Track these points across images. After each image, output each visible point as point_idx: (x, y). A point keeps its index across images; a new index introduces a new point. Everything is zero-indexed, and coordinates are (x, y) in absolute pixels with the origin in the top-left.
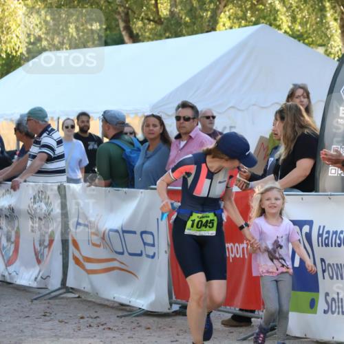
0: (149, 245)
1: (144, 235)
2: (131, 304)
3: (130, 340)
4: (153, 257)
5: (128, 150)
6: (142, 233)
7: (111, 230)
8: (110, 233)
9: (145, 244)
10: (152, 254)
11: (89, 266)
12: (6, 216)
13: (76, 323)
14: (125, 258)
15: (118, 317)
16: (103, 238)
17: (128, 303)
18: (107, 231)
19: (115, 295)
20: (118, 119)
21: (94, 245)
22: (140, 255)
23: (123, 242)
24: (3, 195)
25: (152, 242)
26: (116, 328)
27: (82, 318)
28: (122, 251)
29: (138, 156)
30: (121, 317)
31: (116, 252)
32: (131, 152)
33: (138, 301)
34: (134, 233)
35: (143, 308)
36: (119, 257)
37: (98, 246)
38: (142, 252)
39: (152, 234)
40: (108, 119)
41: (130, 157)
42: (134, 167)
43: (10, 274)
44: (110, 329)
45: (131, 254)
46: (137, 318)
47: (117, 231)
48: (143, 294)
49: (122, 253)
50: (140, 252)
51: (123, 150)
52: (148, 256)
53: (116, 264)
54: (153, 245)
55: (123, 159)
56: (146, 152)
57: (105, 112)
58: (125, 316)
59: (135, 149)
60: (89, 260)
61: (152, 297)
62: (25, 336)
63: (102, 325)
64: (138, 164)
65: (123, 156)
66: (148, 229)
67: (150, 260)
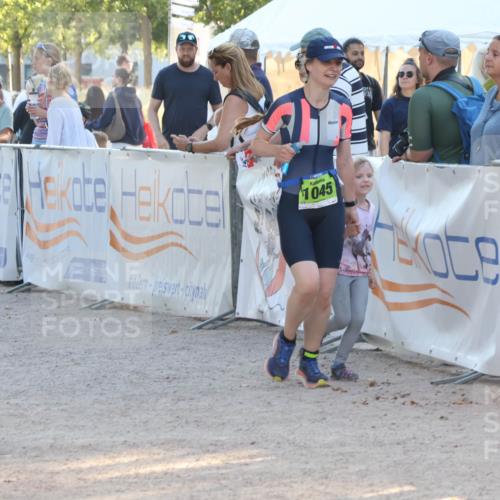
0: (489, 261)
1: (481, 245)
2: (458, 363)
3: (442, 422)
4: (495, 282)
5: (462, 98)
6: (479, 240)
7: (428, 236)
8: (427, 240)
9: (482, 259)
10: (493, 277)
11: (391, 297)
12: (267, 211)
13: (359, 393)
14: (450, 283)
15: (432, 383)
16: (415, 250)
17: (453, 361)
18: (421, 238)
19: (433, 347)
20: (446, 45)
21: (402, 260)
22: (475, 278)
23: (447, 255)
24: (264, 176)
25: (494, 257)
26: (423, 403)
27: (372, 384)
28: (444, 271)
29: (479, 109)
30: (437, 384)
31: (436, 273)
32: (467, 103)
33: (469, 357)
34: (465, 240)
35: (476, 369)
36: (439, 282)
37: (409, 263)
38: (477, 272)
39: (494, 242)
40: (430, 45)
41: (466, 110)
42: (470, 127)
43: (271, 309)
44: (413, 403)
45: (459, 277)
46: (463, 386)
47: (437, 237)
48: (478, 345)
49: (445, 276)
50: (474, 274)
51: (455, 99)
52: (486, 280)
53: (434, 294)
54: (495, 262)
55: (454, 114)
56: (492, 103)
57: (424, 34)
58: (444, 382)
59: (475, 97)
60: (393, 287)
61: (490, 351)
62: (272, 411)
63: (403, 396)
64: (477, 122)
65: (454, 110)
66: (489, 235)
67: (490, 286)
